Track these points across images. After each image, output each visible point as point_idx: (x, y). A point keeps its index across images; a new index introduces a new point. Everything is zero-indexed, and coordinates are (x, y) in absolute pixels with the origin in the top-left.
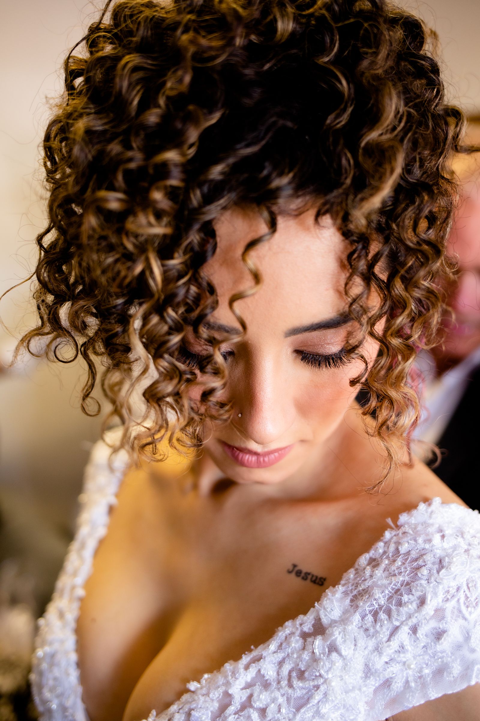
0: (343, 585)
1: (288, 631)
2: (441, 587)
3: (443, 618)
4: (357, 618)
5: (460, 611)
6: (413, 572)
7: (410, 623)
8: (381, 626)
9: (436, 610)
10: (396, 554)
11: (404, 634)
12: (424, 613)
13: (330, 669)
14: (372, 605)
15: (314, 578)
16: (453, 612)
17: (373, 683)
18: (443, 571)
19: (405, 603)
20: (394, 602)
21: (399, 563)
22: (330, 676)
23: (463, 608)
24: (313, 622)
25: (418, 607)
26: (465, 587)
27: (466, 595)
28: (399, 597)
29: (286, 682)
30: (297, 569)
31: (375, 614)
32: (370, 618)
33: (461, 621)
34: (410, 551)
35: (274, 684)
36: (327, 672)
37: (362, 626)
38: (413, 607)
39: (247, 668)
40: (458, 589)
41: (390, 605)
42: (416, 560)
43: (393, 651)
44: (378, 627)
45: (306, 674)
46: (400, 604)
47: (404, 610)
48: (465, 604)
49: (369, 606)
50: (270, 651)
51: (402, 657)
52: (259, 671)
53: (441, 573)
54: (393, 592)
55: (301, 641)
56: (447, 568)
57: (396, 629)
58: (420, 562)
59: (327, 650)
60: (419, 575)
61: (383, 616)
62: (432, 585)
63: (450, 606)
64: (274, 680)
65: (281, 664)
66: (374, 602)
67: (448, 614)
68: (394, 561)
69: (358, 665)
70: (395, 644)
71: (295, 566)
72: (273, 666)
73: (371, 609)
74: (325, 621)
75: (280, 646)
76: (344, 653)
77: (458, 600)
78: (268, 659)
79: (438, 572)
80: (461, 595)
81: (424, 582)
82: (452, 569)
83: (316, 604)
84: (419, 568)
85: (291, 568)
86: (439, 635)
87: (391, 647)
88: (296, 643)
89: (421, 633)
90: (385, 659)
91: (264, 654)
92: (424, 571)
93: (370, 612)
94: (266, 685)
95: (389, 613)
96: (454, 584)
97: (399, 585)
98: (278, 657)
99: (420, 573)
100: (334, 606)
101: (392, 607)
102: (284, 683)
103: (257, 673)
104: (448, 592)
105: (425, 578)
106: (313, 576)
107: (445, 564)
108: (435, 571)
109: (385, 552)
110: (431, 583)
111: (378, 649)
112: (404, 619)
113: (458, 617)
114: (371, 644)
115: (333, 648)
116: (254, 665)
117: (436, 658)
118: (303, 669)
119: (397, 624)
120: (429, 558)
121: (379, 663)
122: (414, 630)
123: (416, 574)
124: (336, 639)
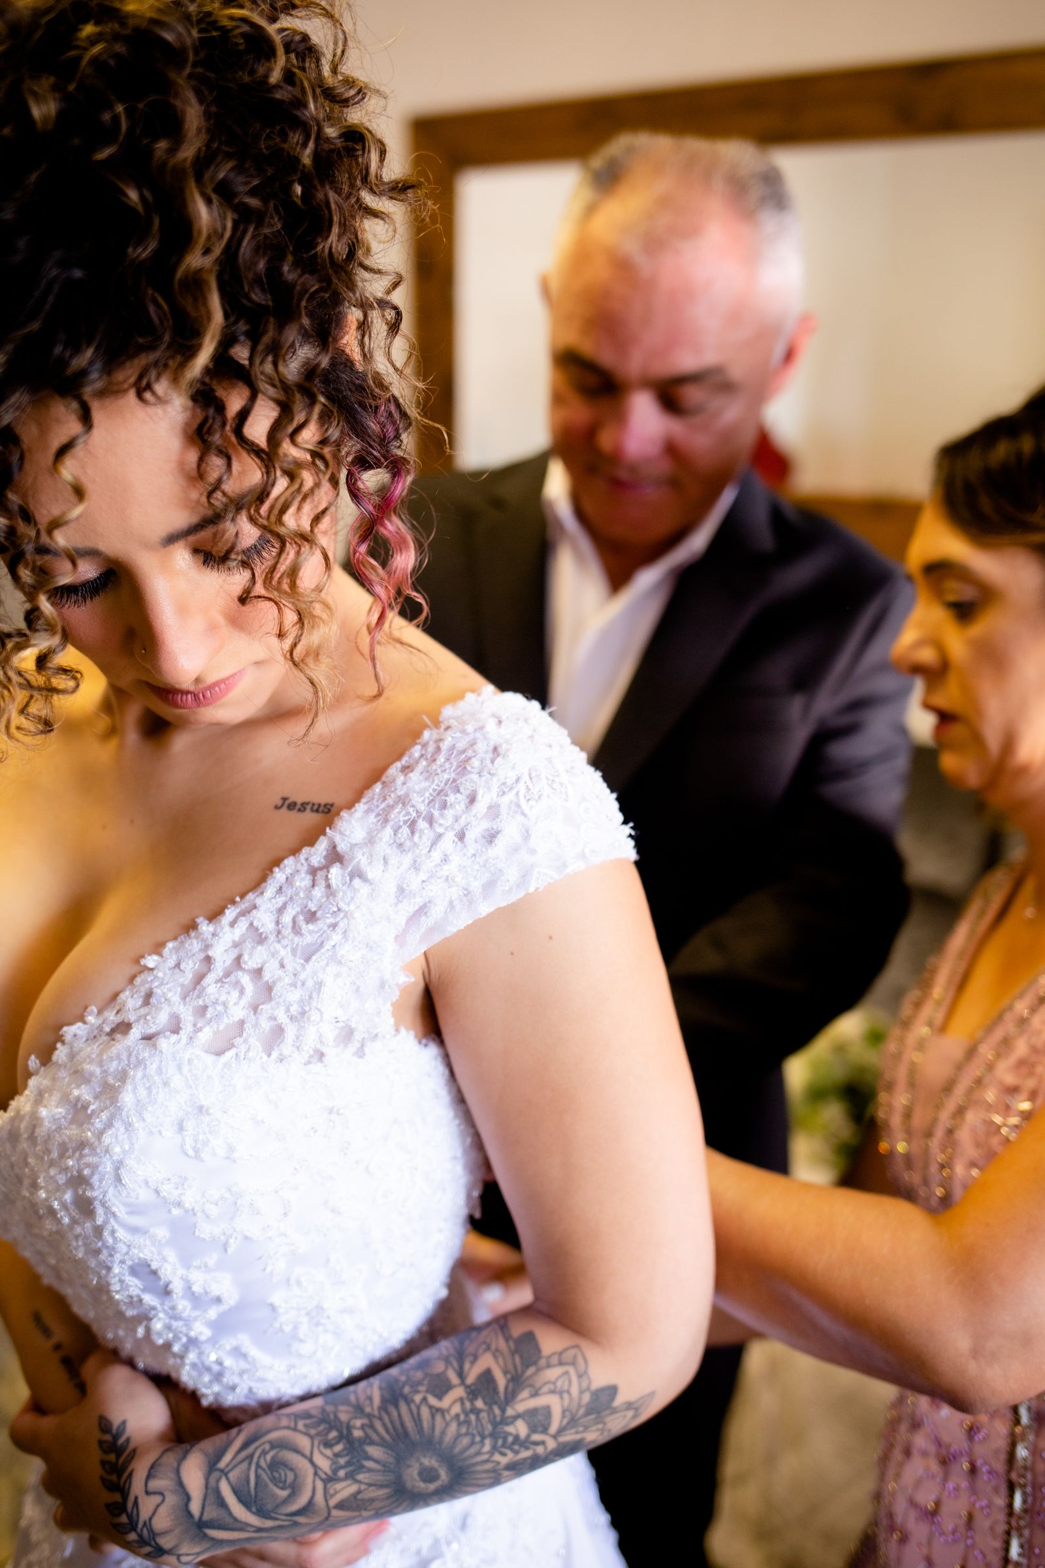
0: (365, 803)
1: (288, 871)
2: (495, 779)
3: (497, 815)
4: (388, 831)
5: (519, 806)
6: (461, 766)
7: (458, 828)
8: (420, 837)
9: (490, 807)
11: (448, 842)
12: (474, 812)
13: (352, 898)
14: (408, 813)
15: (315, 808)
16: (510, 808)
17: (408, 907)
18: (499, 760)
19: (451, 805)
20: (437, 806)
21: (441, 759)
22: (352, 907)
23: (523, 802)
24: (325, 853)
25: (467, 807)
26: (526, 778)
27: (527, 786)
28: (443, 798)
29: (290, 930)
30: (287, 802)
31: (412, 824)
32: (405, 831)
33: (519, 818)
34: (455, 744)
35: (272, 938)
36: (348, 904)
37: (394, 842)
38: (460, 807)
39: (232, 924)
40: (518, 780)
41: (432, 809)
42: (464, 751)
43: (433, 864)
44: (416, 838)
45: (319, 914)
46: (444, 806)
47: (449, 813)
48: (525, 797)
49: (405, 816)
50: (265, 899)
51: (446, 870)
52: (251, 924)
53: (496, 763)
54: (435, 795)
55: (309, 878)
56: (504, 756)
57: (439, 836)
58: (470, 753)
59: (348, 878)
60: (469, 768)
61: (422, 824)
62: (484, 778)
63: (505, 800)
64: (271, 932)
65: (281, 910)
66: (411, 810)
67: (504, 810)
68: (434, 760)
69: (389, 887)
70: (436, 855)
71: (284, 799)
72: (270, 914)
73: (407, 818)
74: (342, 847)
75: (280, 890)
76: (370, 876)
77: (517, 793)
78: (262, 909)
79: (493, 762)
80: (521, 787)
81: (475, 777)
82: (510, 756)
83: (328, 830)
84: (468, 759)
85: (280, 803)
86: (491, 837)
87: (432, 858)
88: (302, 881)
89: (470, 836)
90: (423, 876)
91: (258, 901)
92: (475, 763)
93: (405, 822)
94: (261, 939)
95: (430, 820)
96: (512, 776)
97: (443, 784)
98: (277, 903)
99: (470, 765)
100: (354, 827)
101: (434, 812)
102: (287, 931)
103: (247, 928)
104: (504, 784)
105: (476, 771)
106: (313, 804)
107: (501, 750)
108: (488, 762)
110: (484, 776)
111: (415, 866)
112: (450, 823)
113: (516, 812)
114: (407, 860)
115: (358, 874)
116: (243, 918)
117: (488, 866)
118: (313, 910)
119: (440, 830)
120: (481, 747)
121: (414, 882)
122: (461, 836)
123: (465, 768)
124: (359, 862)
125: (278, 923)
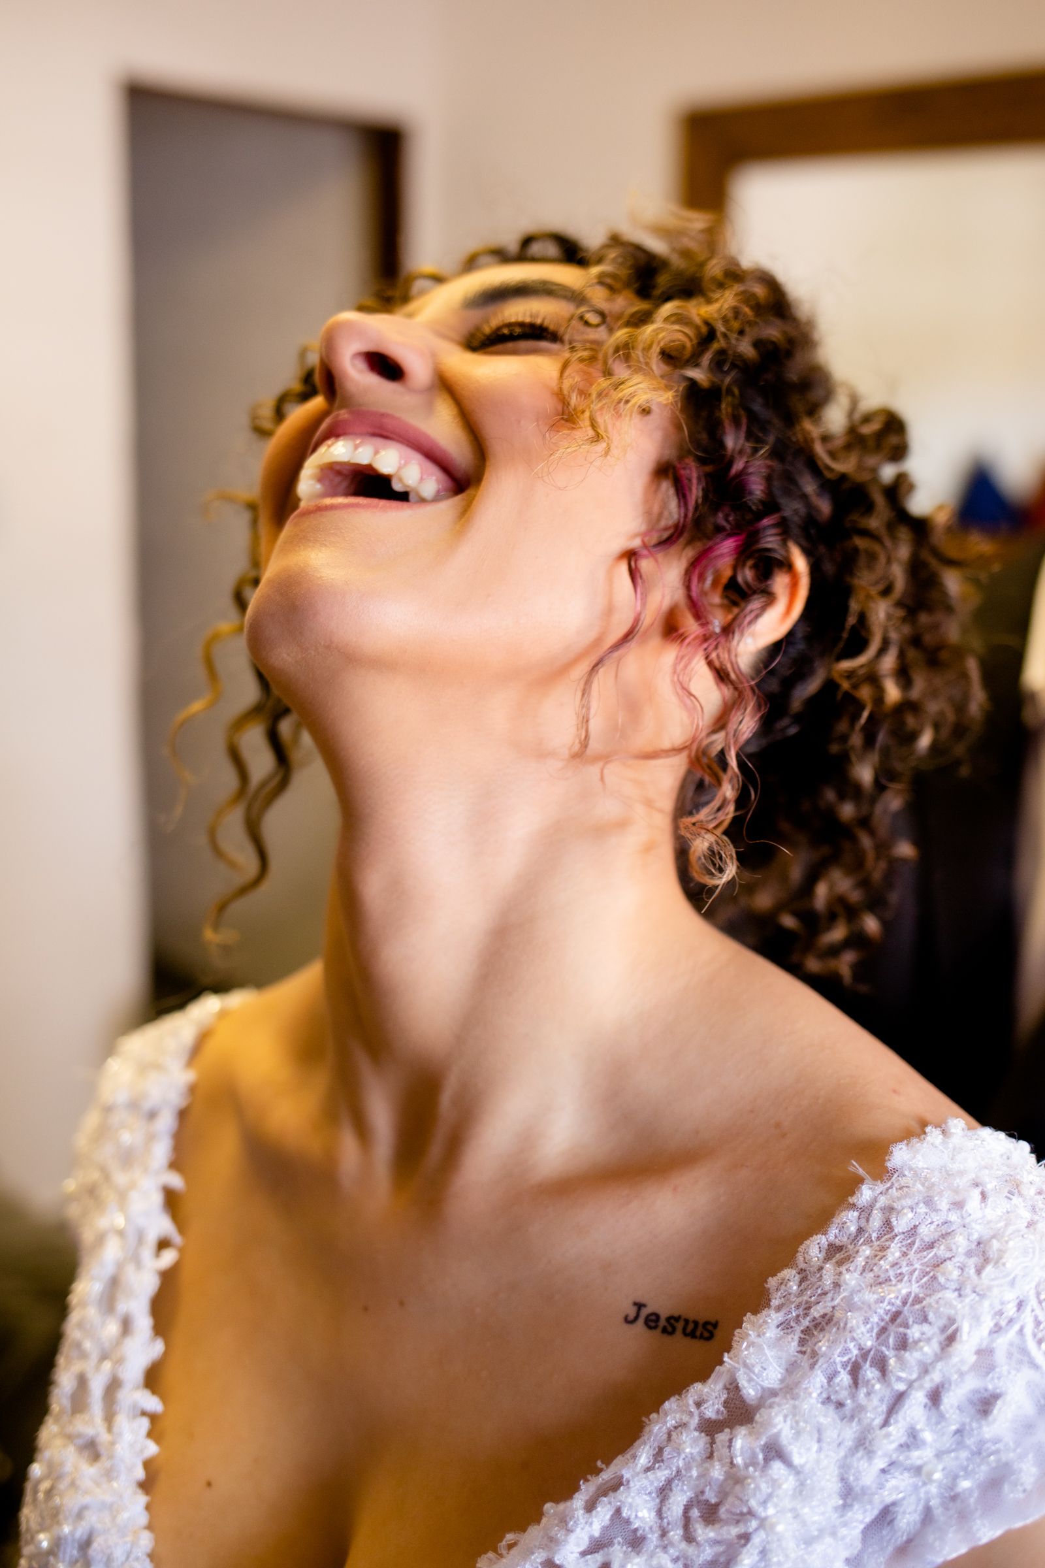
0: (779, 1308)
1: (671, 1422)
2: (986, 1303)
3: (991, 1368)
4: (817, 1380)
5: (1024, 1351)
6: (928, 1273)
7: (928, 1383)
8: (868, 1394)
9: (979, 1352)
10: (885, 1235)
11: (915, 1409)
12: (955, 1360)
13: (770, 1496)
14: (847, 1351)
16: (1010, 1355)
17: (862, 1516)
18: (989, 1269)
19: (916, 1342)
20: (891, 1340)
21: (894, 1252)
22: (771, 1511)
23: (1031, 1345)
24: (724, 1396)
25: (943, 1349)
26: (1033, 1302)
27: (1036, 1318)
28: (901, 1330)
29: (680, 1532)
30: (646, 1312)
31: (855, 1370)
32: (844, 1378)
33: (1027, 1373)
34: (915, 1227)
35: (653, 1538)
36: (764, 1503)
37: (828, 1398)
38: (929, 1350)
39: (590, 1507)
40: (1020, 1305)
41: (884, 1349)
42: (931, 1246)
43: (894, 1446)
44: (861, 1397)
45: (722, 1512)
46: (903, 1344)
47: (912, 1357)
48: (1035, 1335)
49: (842, 1354)
50: (639, 1468)
51: (917, 1456)
52: (618, 1511)
53: (984, 1274)
54: (887, 1318)
55: (704, 1440)
56: (996, 1263)
57: (899, 1399)
58: (941, 1251)
59: (761, 1456)
60: (942, 1280)
61: (870, 1373)
62: (967, 1300)
63: (1002, 1343)
64: (651, 1528)
65: (664, 1492)
66: (851, 1345)
67: (1000, 1356)
68: (883, 1249)
69: (829, 1484)
70: (897, 1431)
71: (639, 1306)
72: (647, 1498)
73: (845, 1359)
74: (750, 1392)
75: (658, 1455)
76: (797, 1460)
77: (1021, 1331)
78: (635, 1485)
79: (979, 1272)
80: (1027, 1318)
81: (950, 1295)
82: (1008, 1265)
83: (726, 1358)
84: (938, 1264)
86: (985, 1404)
87: (892, 1438)
88: (692, 1444)
89: (950, 1401)
90: (880, 1463)
91: (627, 1474)
92: (951, 1270)
93: (844, 1365)
94: (636, 1542)
95: (881, 1365)
96: (1011, 1296)
97: (898, 1302)
98: (658, 1480)
99: (943, 1274)
100: (767, 1359)
101: (887, 1353)
102: (676, 1534)
103: (612, 1516)
104: (1000, 1313)
105: (954, 1286)
106: (687, 1322)
107: (992, 1253)
108: (972, 1271)
109: (860, 1231)
110: (966, 1296)
111: (863, 1444)
112: (914, 1376)
113: (1020, 1362)
114: (850, 1433)
115: (774, 1452)
116: (605, 1499)
117: (984, 1454)
118: (713, 1501)
119: (901, 1387)
120: (961, 1242)
121: (867, 1472)
122: (935, 1397)
123: (934, 1278)
124: (778, 1435)
125: (659, 1513)
